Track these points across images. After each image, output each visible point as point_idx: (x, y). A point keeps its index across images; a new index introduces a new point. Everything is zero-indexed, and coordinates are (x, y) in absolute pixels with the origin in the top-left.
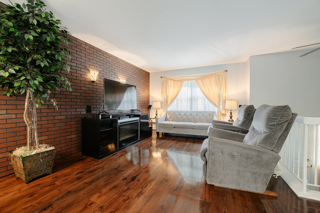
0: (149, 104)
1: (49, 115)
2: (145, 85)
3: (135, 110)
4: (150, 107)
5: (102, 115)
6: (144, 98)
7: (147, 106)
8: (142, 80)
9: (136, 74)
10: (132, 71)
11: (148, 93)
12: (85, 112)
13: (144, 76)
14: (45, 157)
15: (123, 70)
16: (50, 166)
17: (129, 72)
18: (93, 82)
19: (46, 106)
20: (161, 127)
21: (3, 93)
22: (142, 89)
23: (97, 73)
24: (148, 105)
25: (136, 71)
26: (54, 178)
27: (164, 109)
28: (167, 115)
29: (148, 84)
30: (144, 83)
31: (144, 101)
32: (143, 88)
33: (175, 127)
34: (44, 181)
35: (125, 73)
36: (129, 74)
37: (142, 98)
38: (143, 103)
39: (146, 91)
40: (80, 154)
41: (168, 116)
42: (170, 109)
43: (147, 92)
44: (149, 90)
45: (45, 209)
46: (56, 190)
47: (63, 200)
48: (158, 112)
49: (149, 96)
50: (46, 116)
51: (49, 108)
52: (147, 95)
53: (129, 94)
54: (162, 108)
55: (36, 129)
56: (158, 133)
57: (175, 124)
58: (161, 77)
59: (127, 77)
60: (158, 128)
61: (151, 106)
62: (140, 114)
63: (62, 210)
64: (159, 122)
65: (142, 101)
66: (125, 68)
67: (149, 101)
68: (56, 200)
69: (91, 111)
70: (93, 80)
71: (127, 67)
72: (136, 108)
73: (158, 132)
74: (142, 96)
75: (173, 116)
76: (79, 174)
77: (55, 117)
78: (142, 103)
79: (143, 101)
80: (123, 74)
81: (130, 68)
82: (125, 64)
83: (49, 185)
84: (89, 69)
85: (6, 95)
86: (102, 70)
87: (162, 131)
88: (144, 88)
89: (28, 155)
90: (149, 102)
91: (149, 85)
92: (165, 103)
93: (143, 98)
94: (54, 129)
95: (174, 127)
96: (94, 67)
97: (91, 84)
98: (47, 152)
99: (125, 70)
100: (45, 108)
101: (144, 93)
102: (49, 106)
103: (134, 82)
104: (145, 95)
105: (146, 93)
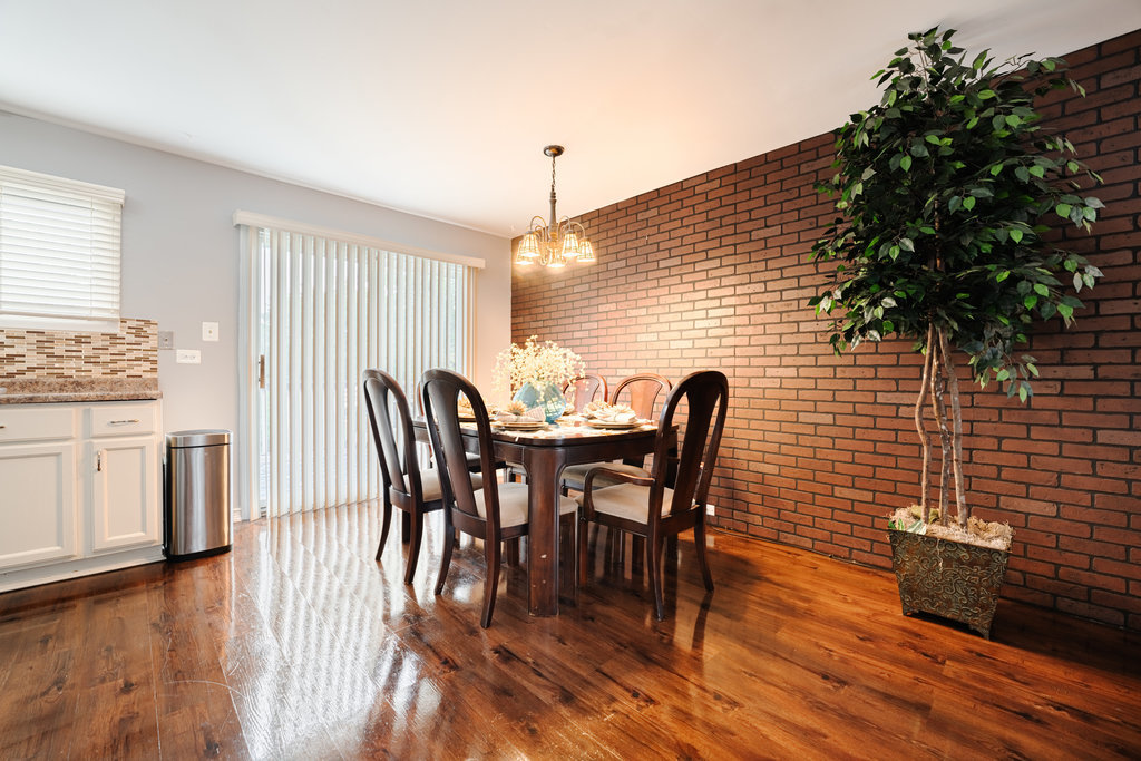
1: (1064, 423)
14: (959, 561)
16: (984, 608)
19: (1051, 383)
21: (914, 349)
26: (971, 651)
34: (940, 638)
45: (825, 677)
46: (912, 676)
47: (874, 703)
50: (1054, 426)
51: (1066, 392)
55: (957, 461)
63: (833, 710)
68: (867, 688)
76: (1059, 709)
77: (1098, 433)
83: (930, 653)
85: (919, 351)
89: (910, 531)
94: (1091, 483)
98: (967, 546)
100: (1048, 392)
102: (1066, 383)
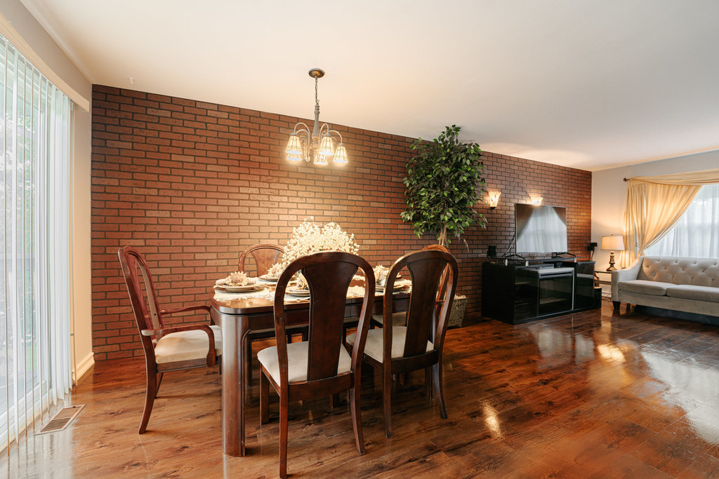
0: (590, 239)
2: (579, 200)
3: (562, 253)
4: (592, 247)
5: (509, 260)
6: (579, 228)
7: (585, 245)
8: (574, 192)
9: (561, 183)
10: (554, 178)
11: (587, 218)
12: (485, 255)
13: (580, 182)
14: (459, 305)
15: (536, 179)
17: (547, 180)
18: (493, 208)
20: (624, 291)
22: (573, 210)
23: (498, 194)
24: (588, 242)
25: (560, 175)
27: (632, 254)
28: (642, 267)
29: (588, 197)
30: (579, 196)
31: (579, 235)
32: (576, 207)
33: (668, 294)
34: (459, 332)
35: (540, 183)
36: (546, 184)
37: (573, 227)
38: (576, 238)
39: (582, 214)
40: (479, 314)
41: (645, 269)
42: (651, 252)
43: (585, 214)
44: (590, 209)
48: (615, 258)
49: (590, 223)
52: (585, 221)
53: (539, 219)
54: (626, 249)
56: (617, 305)
57: (668, 289)
58: (625, 180)
59: (544, 192)
60: (617, 293)
61: (595, 244)
62: (575, 261)
64: (621, 279)
65: (573, 234)
66: (540, 176)
67: (590, 233)
69: (495, 253)
70: (493, 206)
71: (543, 172)
72: (565, 250)
73: (617, 300)
74: (573, 224)
75: (663, 270)
78: (573, 238)
79: (576, 235)
80: (536, 187)
81: (550, 173)
82: (540, 168)
83: (469, 336)
84: (487, 189)
86: (503, 187)
87: (628, 300)
88: (579, 206)
90: (590, 237)
91: (590, 199)
92: (636, 240)
93: (576, 228)
95: (666, 295)
96: (493, 186)
97: (489, 211)
98: (460, 300)
99: (539, 179)
101: (578, 217)
103: (557, 197)
104: (579, 221)
105: (582, 217)
